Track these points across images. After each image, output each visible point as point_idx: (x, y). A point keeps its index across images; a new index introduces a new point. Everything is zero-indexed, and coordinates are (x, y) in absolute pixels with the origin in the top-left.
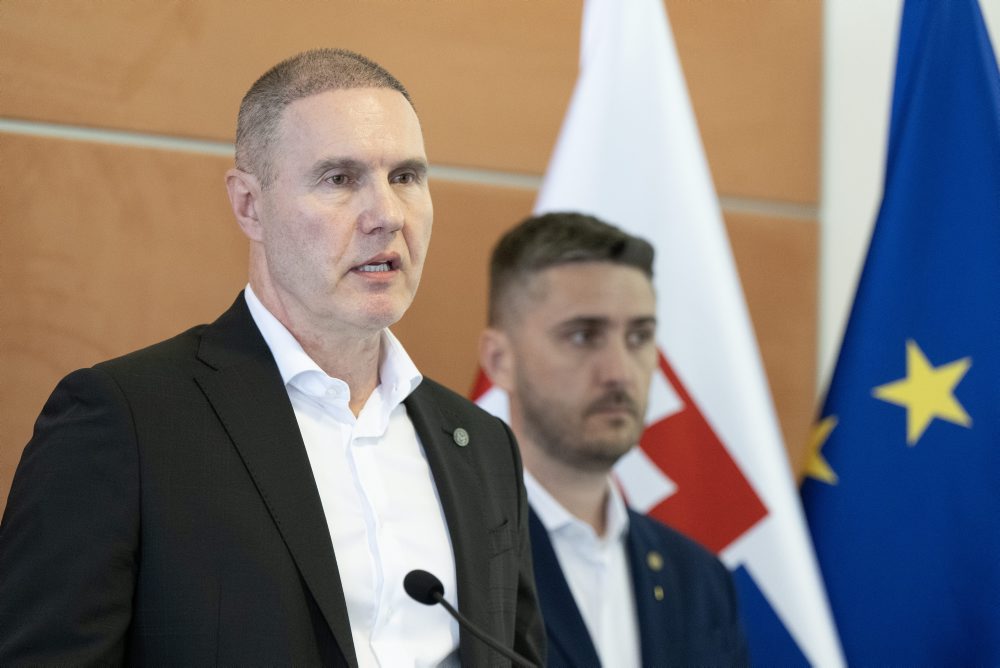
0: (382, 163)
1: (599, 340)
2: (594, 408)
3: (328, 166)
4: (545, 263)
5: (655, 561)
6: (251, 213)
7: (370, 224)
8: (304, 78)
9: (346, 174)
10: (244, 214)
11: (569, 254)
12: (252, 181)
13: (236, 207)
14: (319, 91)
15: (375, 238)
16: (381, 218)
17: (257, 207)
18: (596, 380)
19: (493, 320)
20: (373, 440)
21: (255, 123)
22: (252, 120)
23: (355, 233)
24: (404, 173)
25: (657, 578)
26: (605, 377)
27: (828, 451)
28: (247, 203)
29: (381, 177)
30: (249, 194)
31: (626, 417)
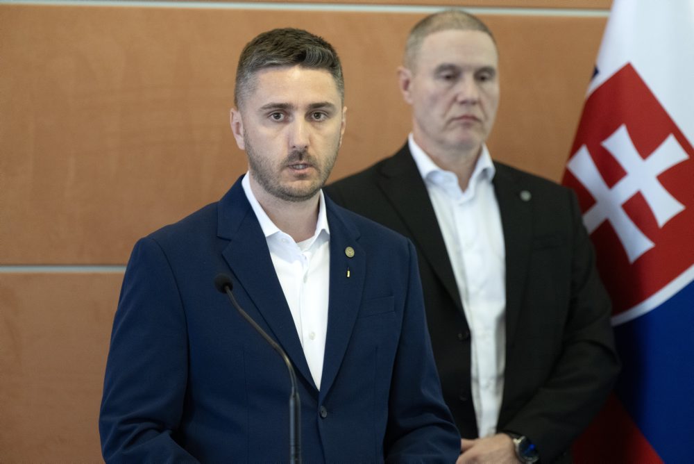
4: (257, 67)
26: (292, 143)
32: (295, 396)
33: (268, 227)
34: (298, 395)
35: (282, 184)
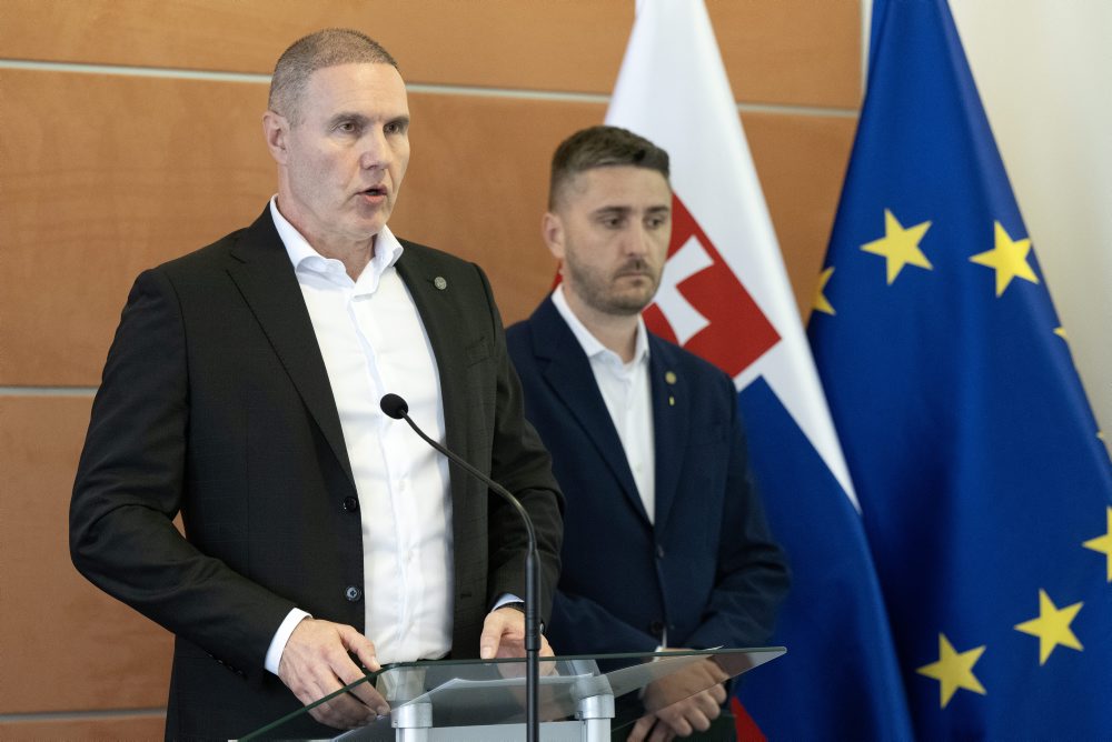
0: (380, 119)
1: (624, 223)
2: (621, 273)
3: (341, 118)
4: (588, 166)
5: (671, 378)
6: (279, 142)
7: (368, 162)
8: (328, 52)
9: (353, 125)
10: (275, 144)
11: (602, 161)
12: (283, 123)
13: (269, 138)
14: (339, 63)
15: (372, 173)
16: (378, 159)
17: (285, 140)
18: (622, 252)
19: (552, 206)
20: (369, 296)
21: (289, 80)
22: (286, 79)
23: (359, 168)
24: (393, 126)
25: (670, 389)
26: (628, 251)
27: (828, 292)
28: (277, 136)
29: (378, 129)
30: (279, 130)
31: (644, 278)
32: (534, 553)
33: (590, 344)
34: (536, 551)
35: (615, 294)
